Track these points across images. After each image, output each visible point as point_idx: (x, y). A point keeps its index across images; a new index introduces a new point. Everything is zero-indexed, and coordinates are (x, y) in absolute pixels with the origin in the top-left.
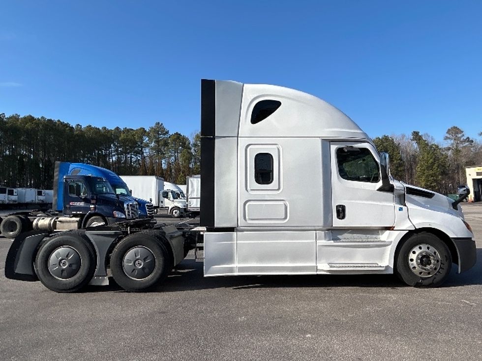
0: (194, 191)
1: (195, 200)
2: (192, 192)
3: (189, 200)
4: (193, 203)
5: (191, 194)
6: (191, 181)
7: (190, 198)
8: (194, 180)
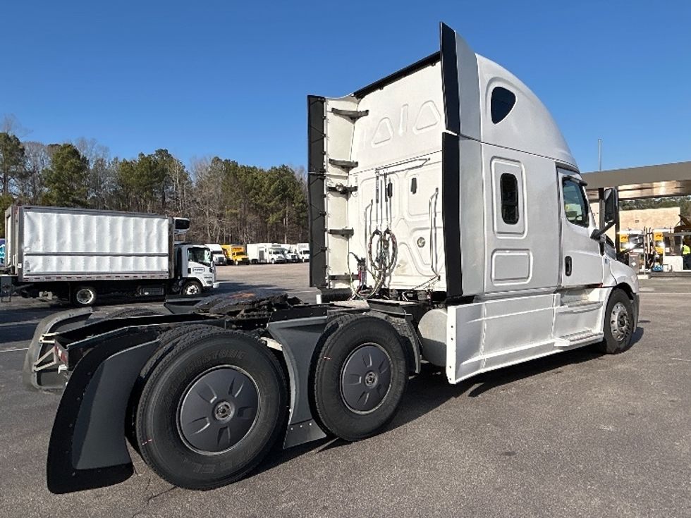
0: (37, 239)
1: (41, 258)
2: (31, 242)
3: (25, 258)
4: (35, 266)
5: (30, 246)
6: (29, 217)
7: (27, 255)
8: (36, 216)
